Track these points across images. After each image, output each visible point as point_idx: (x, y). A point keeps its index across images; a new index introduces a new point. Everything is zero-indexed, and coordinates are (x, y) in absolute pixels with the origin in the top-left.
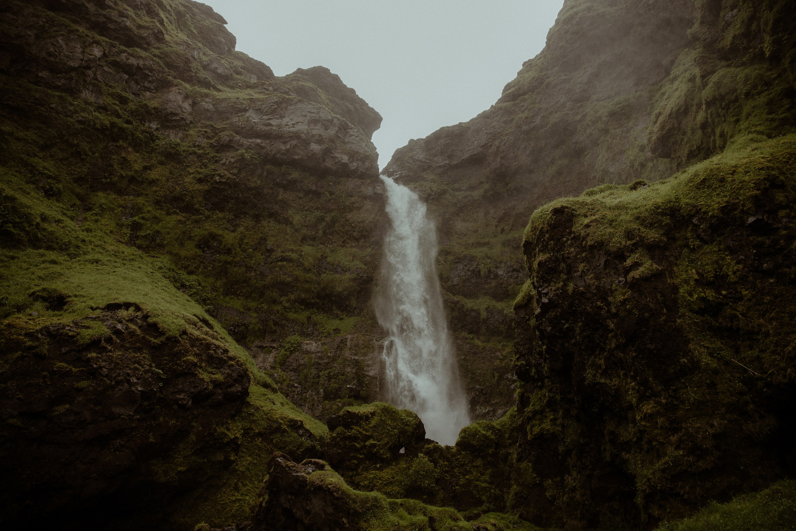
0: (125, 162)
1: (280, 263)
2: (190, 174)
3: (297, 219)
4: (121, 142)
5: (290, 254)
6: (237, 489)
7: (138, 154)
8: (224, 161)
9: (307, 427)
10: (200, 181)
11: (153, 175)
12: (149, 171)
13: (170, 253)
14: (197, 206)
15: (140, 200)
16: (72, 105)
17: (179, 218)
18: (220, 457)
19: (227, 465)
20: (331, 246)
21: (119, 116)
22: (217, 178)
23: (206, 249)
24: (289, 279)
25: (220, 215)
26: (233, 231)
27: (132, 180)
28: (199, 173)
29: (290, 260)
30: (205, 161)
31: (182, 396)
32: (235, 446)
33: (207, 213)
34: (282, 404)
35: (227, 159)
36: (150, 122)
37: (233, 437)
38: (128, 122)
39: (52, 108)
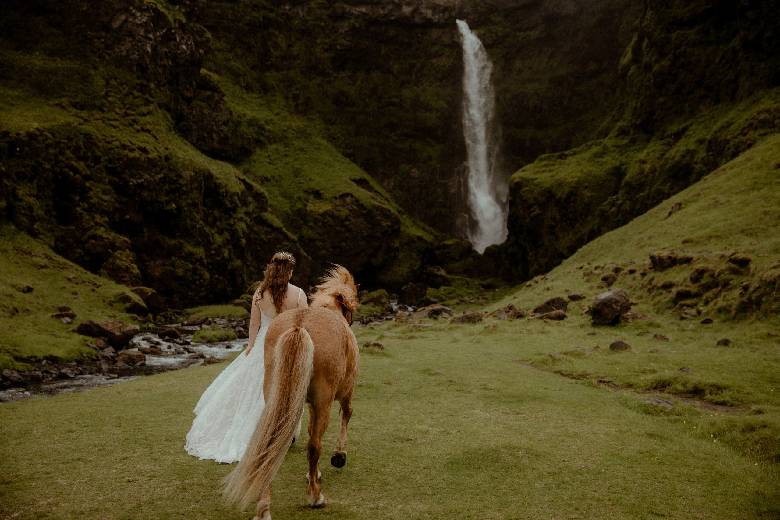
0: (276, 45)
1: (388, 108)
2: (319, 44)
3: (396, 67)
4: (271, 30)
5: (394, 99)
6: (399, 266)
7: (282, 35)
8: (341, 30)
9: (424, 238)
10: (327, 50)
11: (295, 50)
12: (292, 48)
13: (319, 112)
14: (327, 71)
15: (292, 73)
16: (239, 12)
17: (318, 81)
18: (393, 254)
19: (395, 257)
20: (422, 87)
21: (265, 8)
22: (339, 47)
23: (339, 104)
24: (396, 120)
25: (344, 74)
26: (353, 85)
27: (283, 58)
28: (326, 44)
29: (394, 104)
30: (327, 32)
31: (378, 234)
32: (397, 249)
33: (335, 75)
34: (412, 227)
35: (343, 29)
36: (284, 5)
37: (396, 246)
38: (272, 11)
39: (229, 20)
